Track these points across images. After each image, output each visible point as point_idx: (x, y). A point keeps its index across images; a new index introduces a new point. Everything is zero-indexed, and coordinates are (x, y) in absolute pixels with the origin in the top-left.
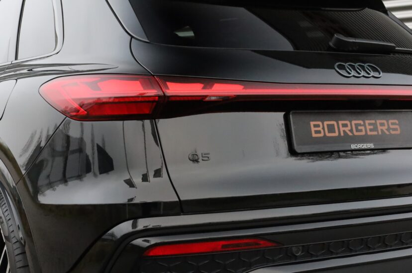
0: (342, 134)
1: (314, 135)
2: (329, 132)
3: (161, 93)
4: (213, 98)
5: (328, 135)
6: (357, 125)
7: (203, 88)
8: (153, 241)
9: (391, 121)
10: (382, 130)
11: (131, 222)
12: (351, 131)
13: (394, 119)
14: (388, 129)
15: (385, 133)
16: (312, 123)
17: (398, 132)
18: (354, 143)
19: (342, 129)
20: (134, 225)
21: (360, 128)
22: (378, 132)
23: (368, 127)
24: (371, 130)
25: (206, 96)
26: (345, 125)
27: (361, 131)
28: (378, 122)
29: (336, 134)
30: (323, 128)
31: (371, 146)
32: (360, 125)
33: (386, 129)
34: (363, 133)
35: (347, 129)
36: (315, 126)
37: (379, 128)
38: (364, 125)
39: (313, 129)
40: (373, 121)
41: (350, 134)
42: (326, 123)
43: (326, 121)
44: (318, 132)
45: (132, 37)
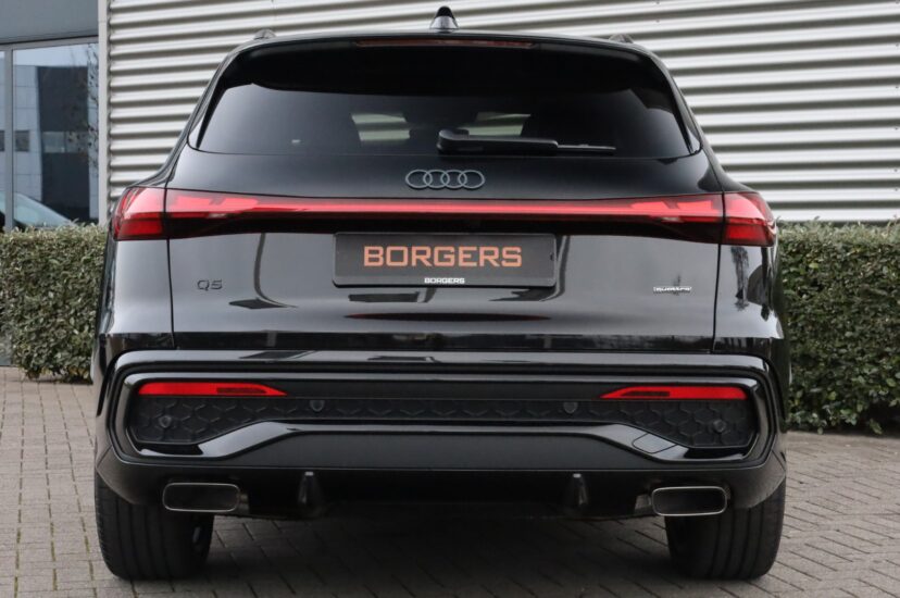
0: (414, 263)
1: (367, 263)
2: (392, 260)
5: (391, 264)
6: (441, 253)
9: (505, 250)
10: (486, 261)
12: (431, 260)
13: (513, 246)
14: (499, 260)
15: (491, 265)
16: (367, 249)
17: (518, 264)
18: (430, 276)
19: (415, 257)
21: (446, 256)
22: (478, 264)
23: (462, 256)
24: (465, 260)
26: (421, 253)
28: (482, 249)
29: (404, 264)
30: (384, 256)
31: (461, 281)
32: (449, 253)
33: (496, 260)
35: (423, 258)
36: (371, 252)
37: (482, 258)
38: (456, 253)
39: (367, 256)
40: (475, 249)
41: (427, 264)
42: (389, 249)
43: (391, 245)
44: (374, 260)
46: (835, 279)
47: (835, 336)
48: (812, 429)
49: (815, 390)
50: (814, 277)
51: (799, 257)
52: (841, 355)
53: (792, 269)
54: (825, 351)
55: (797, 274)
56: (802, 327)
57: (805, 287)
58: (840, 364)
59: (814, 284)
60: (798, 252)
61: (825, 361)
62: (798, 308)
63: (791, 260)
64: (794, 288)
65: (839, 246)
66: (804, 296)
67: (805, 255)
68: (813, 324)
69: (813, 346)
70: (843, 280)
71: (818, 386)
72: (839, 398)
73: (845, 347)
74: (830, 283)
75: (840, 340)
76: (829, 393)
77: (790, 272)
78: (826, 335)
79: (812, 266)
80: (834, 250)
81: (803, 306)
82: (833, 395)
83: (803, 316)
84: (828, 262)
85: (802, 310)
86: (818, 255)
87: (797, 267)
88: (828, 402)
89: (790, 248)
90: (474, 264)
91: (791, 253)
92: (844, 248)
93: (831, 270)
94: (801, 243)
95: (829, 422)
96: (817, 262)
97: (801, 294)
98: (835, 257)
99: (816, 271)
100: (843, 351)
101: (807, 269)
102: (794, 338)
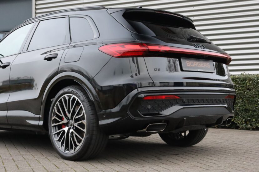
0: (195, 66)
3: (147, 49)
4: (161, 51)
5: (191, 66)
7: (159, 47)
8: (146, 95)
9: (207, 64)
11: (136, 90)
12: (197, 65)
14: (207, 66)
17: (209, 67)
20: (138, 90)
25: (160, 50)
26: (195, 63)
27: (200, 65)
29: (193, 66)
30: (190, 64)
31: (203, 70)
34: (200, 66)
36: (188, 63)
38: (200, 64)
39: (187, 64)
40: (203, 63)
41: (197, 66)
42: (190, 62)
44: (188, 64)
45: (131, 32)
46: (254, 87)
47: (254, 103)
48: (248, 129)
49: (249, 119)
50: (248, 87)
51: (244, 82)
52: (256, 109)
53: (242, 85)
54: (251, 108)
55: (243, 87)
56: (245, 101)
57: (246, 90)
58: (256, 111)
59: (248, 89)
60: (243, 81)
61: (252, 110)
62: (244, 96)
63: (241, 83)
64: (242, 91)
65: (256, 79)
66: (246, 93)
67: (245, 81)
68: (248, 100)
69: (248, 106)
70: (257, 88)
71: (250, 117)
72: (256, 120)
73: (258, 106)
74: (253, 89)
75: (256, 104)
76: (253, 119)
77: (241, 86)
78: (252, 103)
79: (248, 84)
80: (254, 80)
81: (245, 95)
82: (254, 120)
83: (245, 98)
84: (252, 83)
85: (245, 96)
86: (249, 81)
87: (243, 85)
88: (252, 121)
89: (241, 80)
90: (203, 67)
91: (241, 81)
92: (257, 79)
93: (253, 85)
94: (245, 78)
95: (253, 127)
96: (249, 83)
97: (244, 92)
98: (254, 82)
99: (249, 85)
100: (257, 107)
101: (246, 85)
102: (243, 104)
